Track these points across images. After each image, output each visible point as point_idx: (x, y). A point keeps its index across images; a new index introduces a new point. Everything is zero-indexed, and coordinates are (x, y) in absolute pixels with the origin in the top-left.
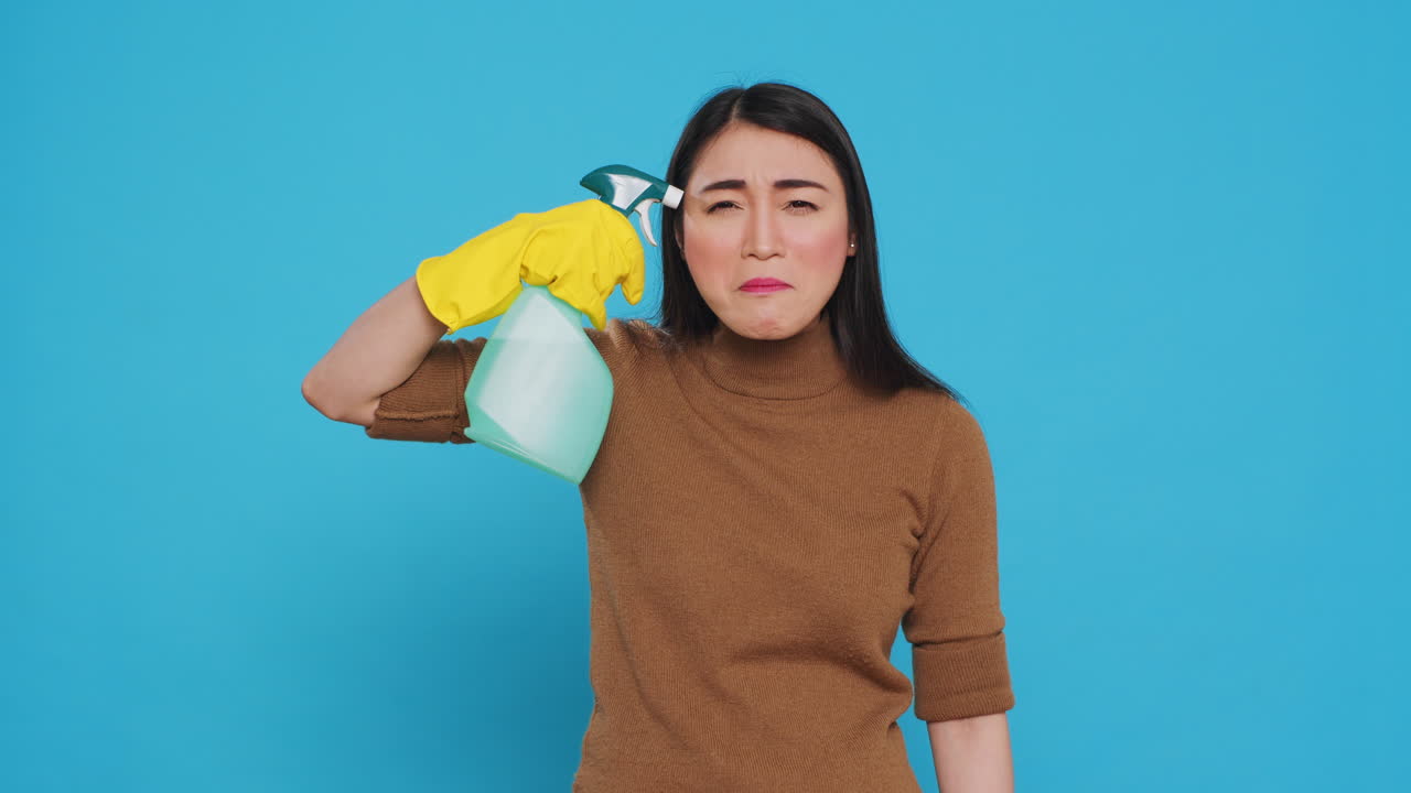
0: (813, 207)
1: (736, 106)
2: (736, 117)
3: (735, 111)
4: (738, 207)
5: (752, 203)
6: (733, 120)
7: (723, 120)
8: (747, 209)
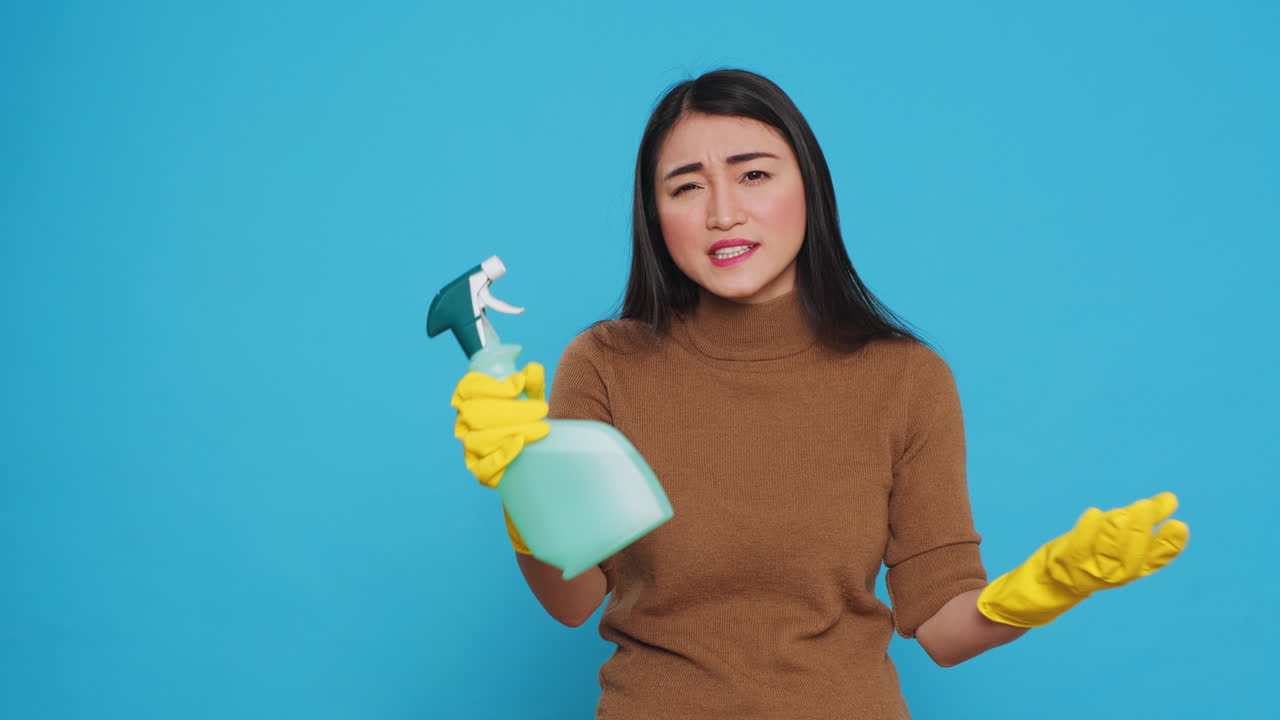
0: (767, 175)
1: (685, 99)
2: (688, 108)
3: (686, 103)
4: (699, 188)
5: (711, 183)
6: (684, 114)
7: (676, 113)
8: (707, 187)
